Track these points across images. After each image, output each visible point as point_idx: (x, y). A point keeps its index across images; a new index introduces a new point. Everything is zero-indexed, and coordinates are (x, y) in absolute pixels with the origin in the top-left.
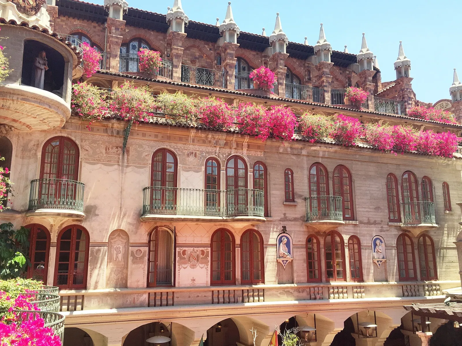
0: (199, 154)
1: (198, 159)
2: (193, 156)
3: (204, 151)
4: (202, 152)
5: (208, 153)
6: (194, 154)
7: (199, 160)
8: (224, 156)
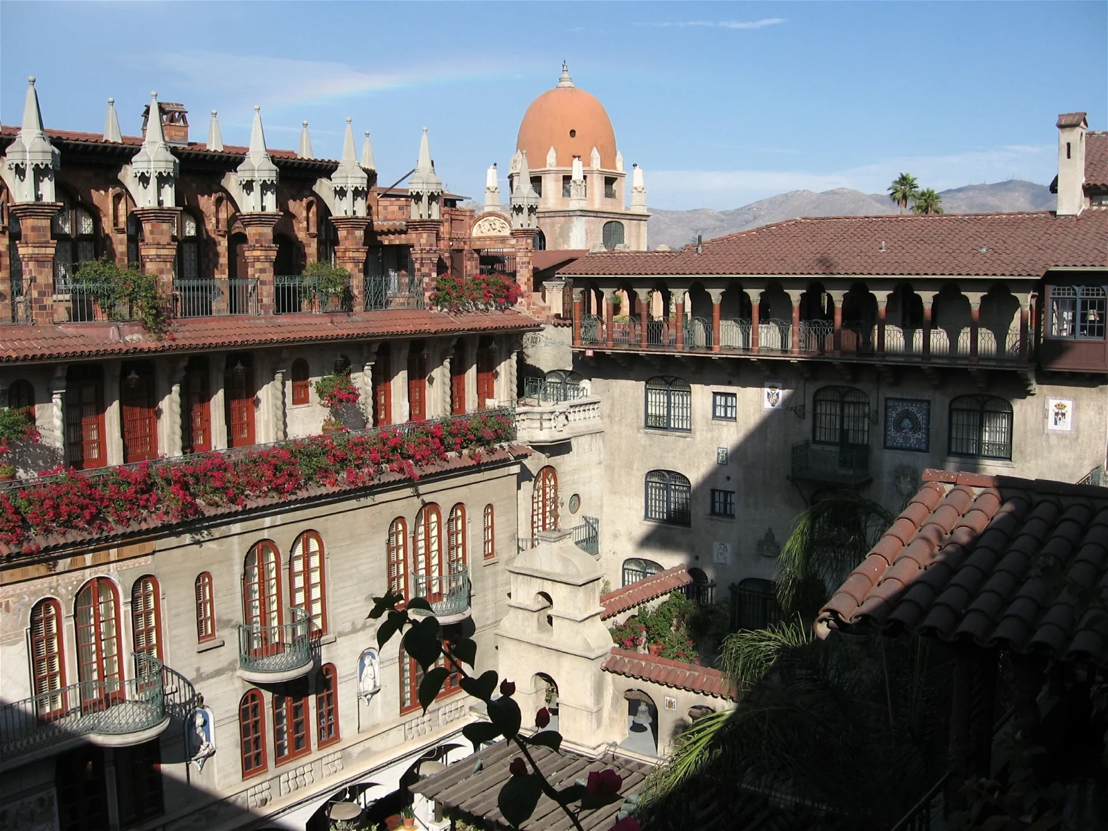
0: (15, 603)
1: (15, 614)
2: (3, 611)
3: (25, 593)
4: (20, 596)
5: (34, 593)
6: (4, 606)
7: (16, 617)
8: (70, 588)
